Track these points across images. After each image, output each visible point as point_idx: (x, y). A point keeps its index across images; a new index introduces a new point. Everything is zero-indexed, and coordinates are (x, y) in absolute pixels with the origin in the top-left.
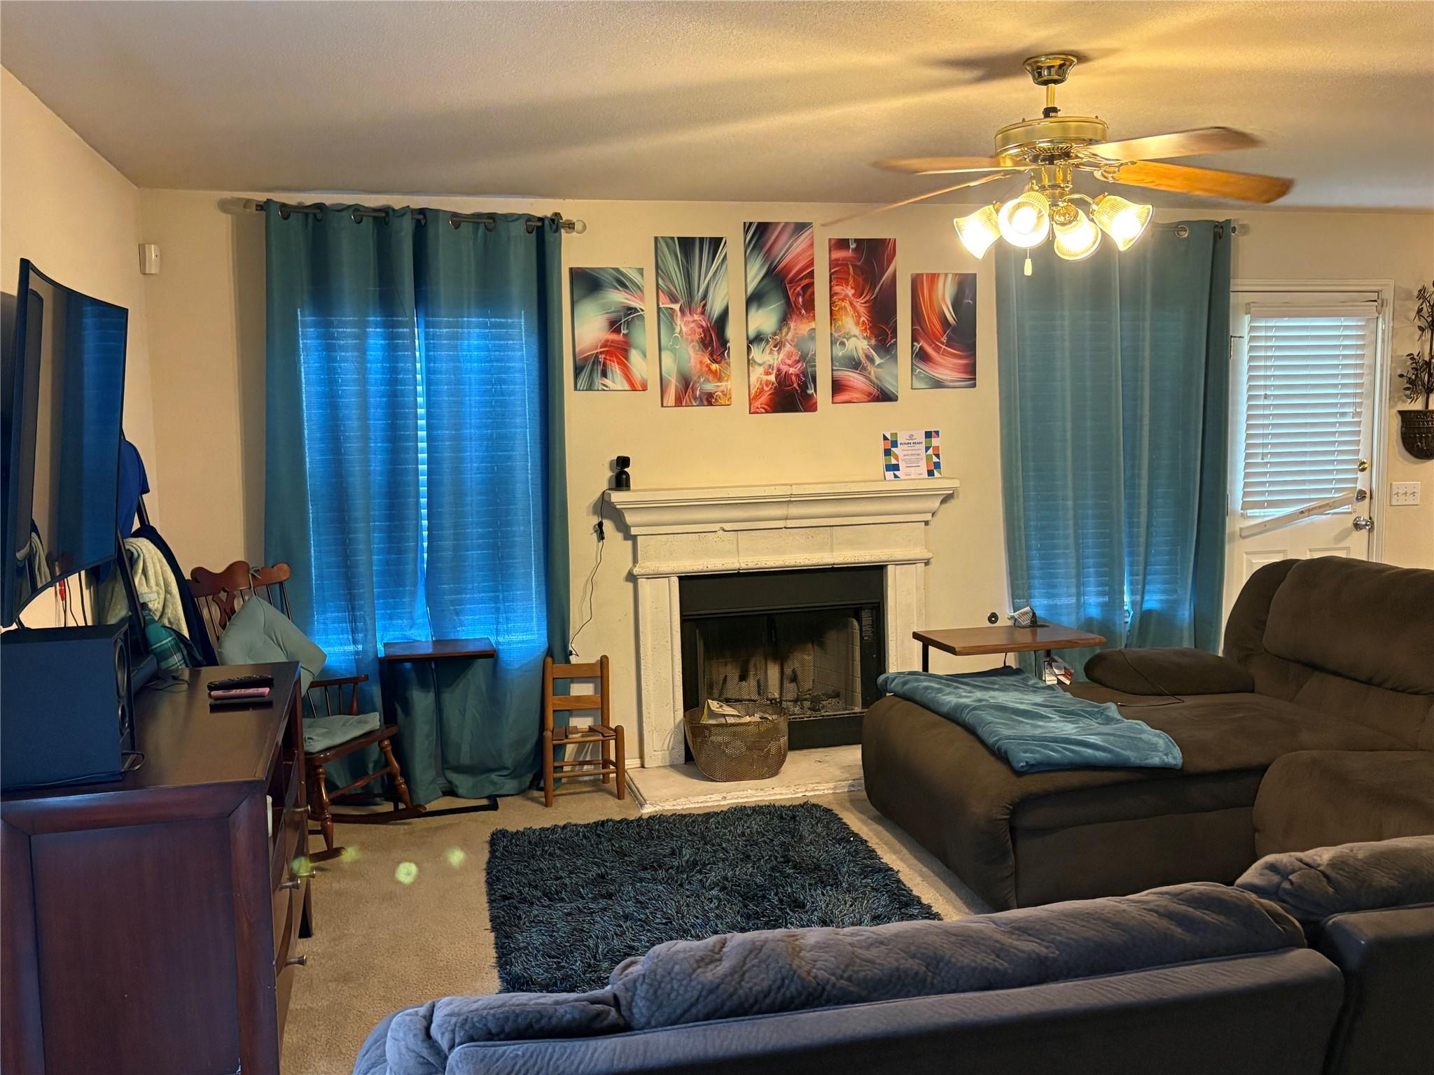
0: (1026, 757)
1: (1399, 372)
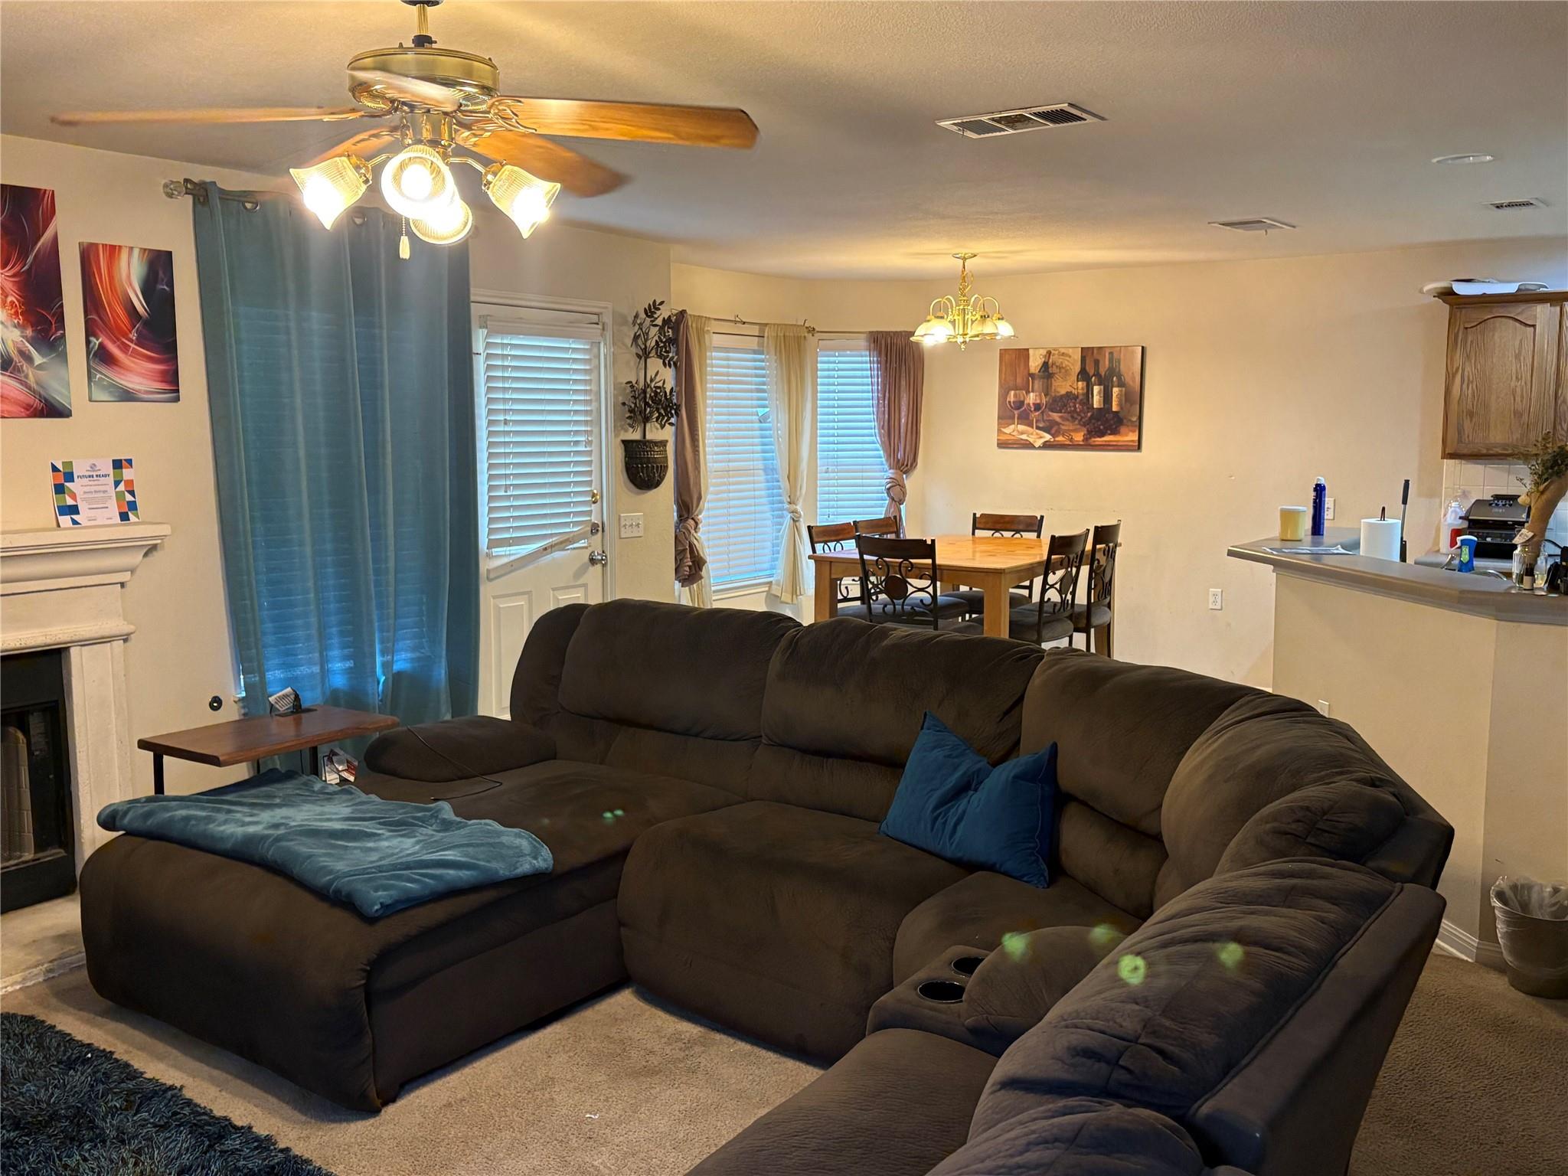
0: (379, 897)
1: (621, 399)
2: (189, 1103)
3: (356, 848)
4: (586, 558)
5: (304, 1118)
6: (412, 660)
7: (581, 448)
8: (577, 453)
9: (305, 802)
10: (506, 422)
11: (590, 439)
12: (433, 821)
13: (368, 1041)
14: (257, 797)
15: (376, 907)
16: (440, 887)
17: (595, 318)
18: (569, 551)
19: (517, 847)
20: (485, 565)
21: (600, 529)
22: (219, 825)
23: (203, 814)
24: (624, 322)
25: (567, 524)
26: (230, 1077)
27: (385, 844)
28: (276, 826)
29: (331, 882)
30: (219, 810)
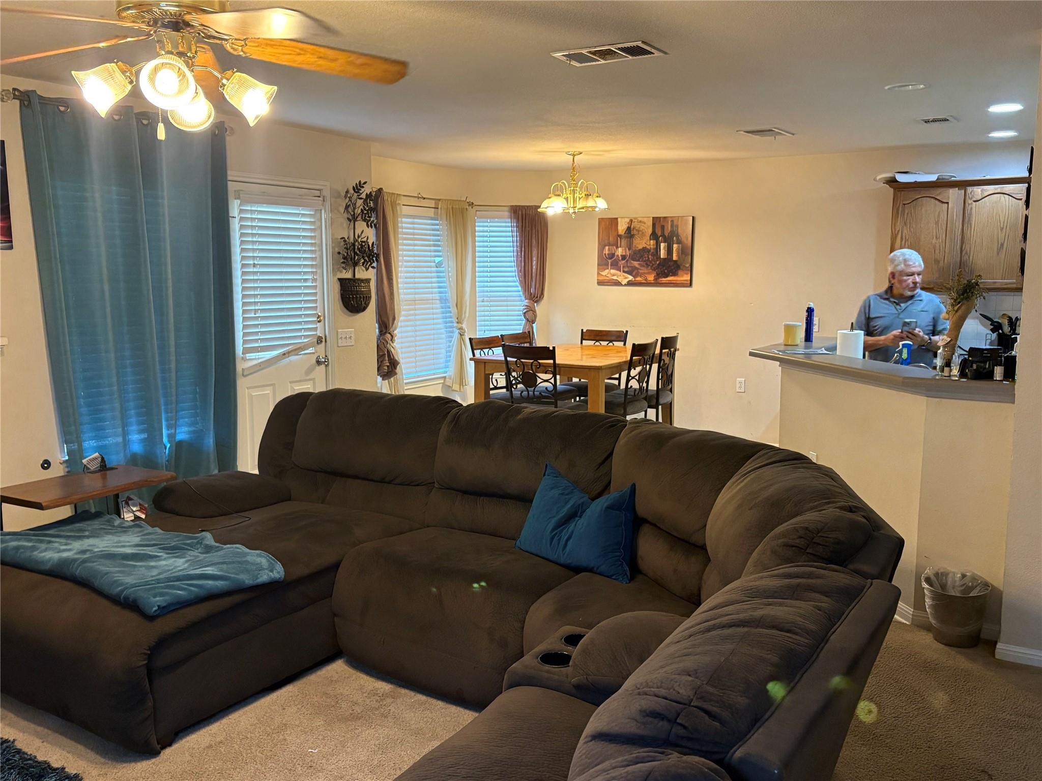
0: (157, 601)
1: (337, 250)
2: (19, 751)
3: (141, 566)
4: (314, 361)
5: (103, 760)
6: (190, 432)
7: (309, 284)
8: (306, 287)
9: (107, 533)
10: (254, 265)
11: (315, 277)
12: (199, 546)
13: (150, 704)
14: (71, 531)
15: (154, 609)
16: (202, 593)
17: (317, 193)
18: (301, 356)
19: (258, 564)
20: (240, 366)
21: (324, 340)
22: (41, 552)
23: (30, 544)
24: (339, 196)
25: (300, 337)
26: (50, 732)
27: (164, 563)
28: (84, 552)
29: (123, 591)
30: (41, 541)
